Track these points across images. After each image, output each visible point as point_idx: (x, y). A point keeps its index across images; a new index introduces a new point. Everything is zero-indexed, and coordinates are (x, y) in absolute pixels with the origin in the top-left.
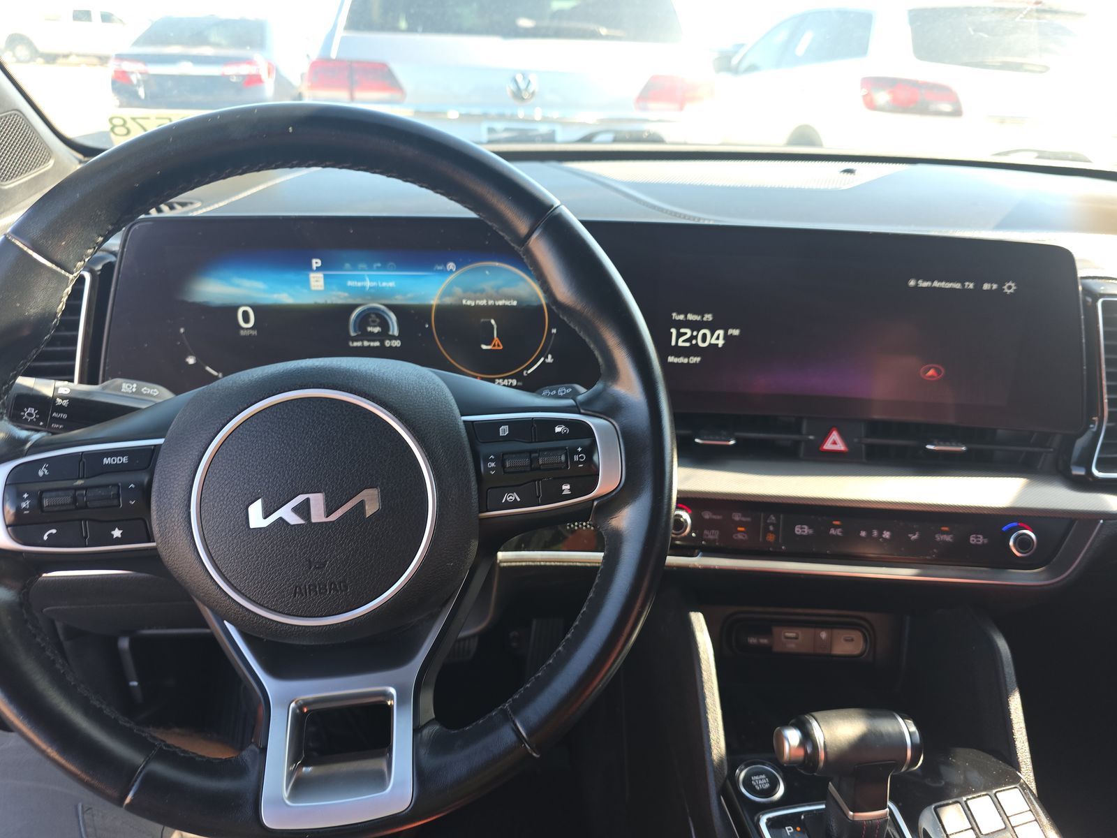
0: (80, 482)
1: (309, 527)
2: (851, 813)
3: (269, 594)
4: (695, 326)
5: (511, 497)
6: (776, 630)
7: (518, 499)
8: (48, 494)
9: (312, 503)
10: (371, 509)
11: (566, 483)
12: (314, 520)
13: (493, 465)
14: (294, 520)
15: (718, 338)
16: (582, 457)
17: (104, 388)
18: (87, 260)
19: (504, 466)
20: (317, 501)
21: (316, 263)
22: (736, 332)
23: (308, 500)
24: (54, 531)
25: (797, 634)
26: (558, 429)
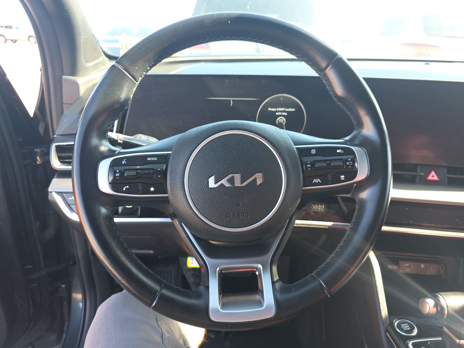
0: (138, 167)
1: (234, 189)
2: (458, 340)
3: (215, 216)
5: (317, 181)
6: (400, 262)
7: (320, 182)
8: (126, 171)
9: (235, 178)
10: (259, 182)
11: (342, 175)
12: (236, 185)
13: (310, 166)
14: (227, 185)
16: (351, 163)
17: (135, 137)
18: (143, 77)
19: (314, 167)
20: (237, 177)
23: (234, 176)
24: (128, 187)
25: (410, 265)
26: (338, 151)
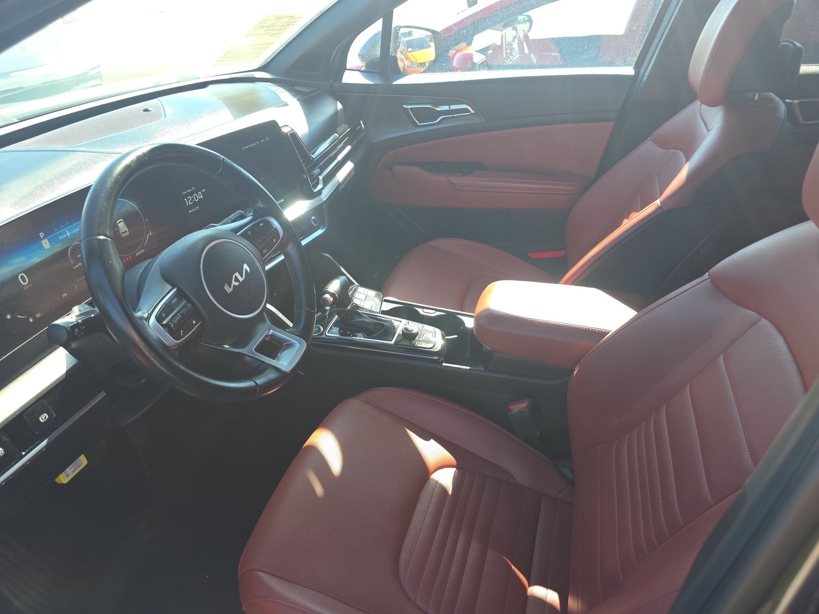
0: (175, 311)
4: (191, 194)
5: (265, 251)
9: (237, 276)
10: (248, 270)
11: (274, 239)
13: (257, 243)
14: (237, 284)
15: (200, 196)
21: (42, 235)
22: (204, 190)
23: (235, 276)
24: (182, 331)
26: (261, 225)
